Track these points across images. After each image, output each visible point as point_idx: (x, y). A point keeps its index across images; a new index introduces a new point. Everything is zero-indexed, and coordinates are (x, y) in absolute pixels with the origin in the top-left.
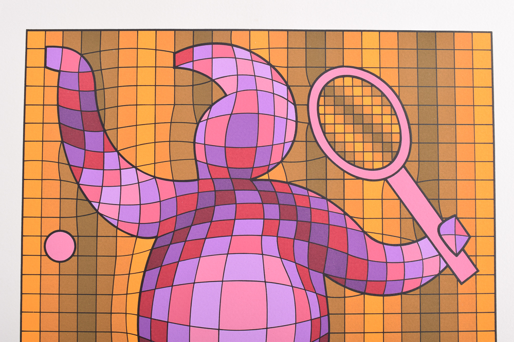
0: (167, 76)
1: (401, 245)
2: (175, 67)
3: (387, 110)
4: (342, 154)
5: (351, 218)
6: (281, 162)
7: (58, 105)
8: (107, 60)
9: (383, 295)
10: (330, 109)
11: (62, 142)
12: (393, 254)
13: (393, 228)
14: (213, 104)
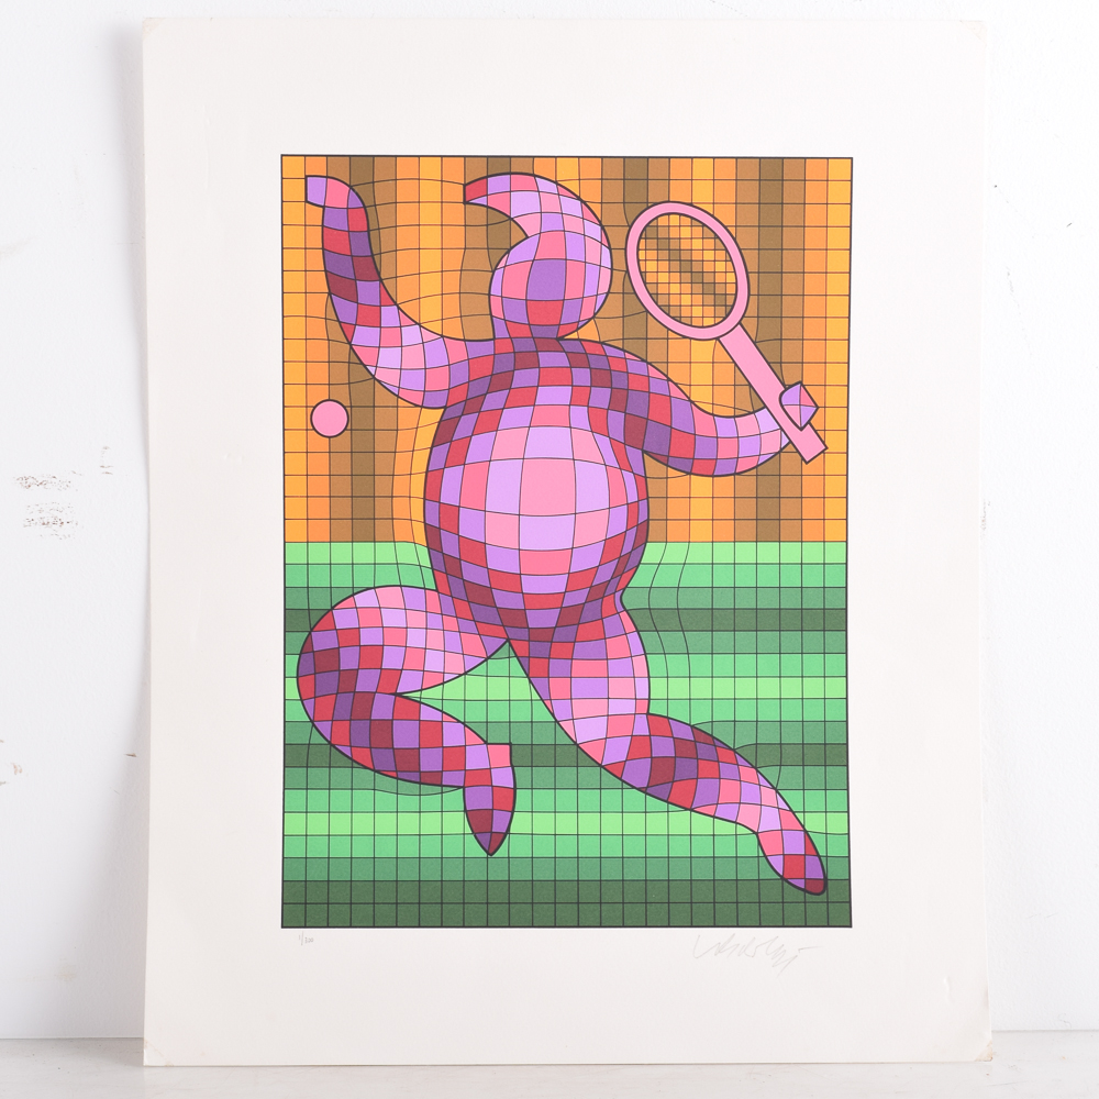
0: (457, 213)
1: (735, 417)
2: (465, 202)
3: (721, 255)
4: (666, 309)
5: (676, 384)
6: (593, 317)
7: (323, 249)
8: (381, 192)
9: (713, 476)
10: (652, 254)
11: (330, 294)
12: (725, 428)
13: (726, 397)
14: (512, 248)
